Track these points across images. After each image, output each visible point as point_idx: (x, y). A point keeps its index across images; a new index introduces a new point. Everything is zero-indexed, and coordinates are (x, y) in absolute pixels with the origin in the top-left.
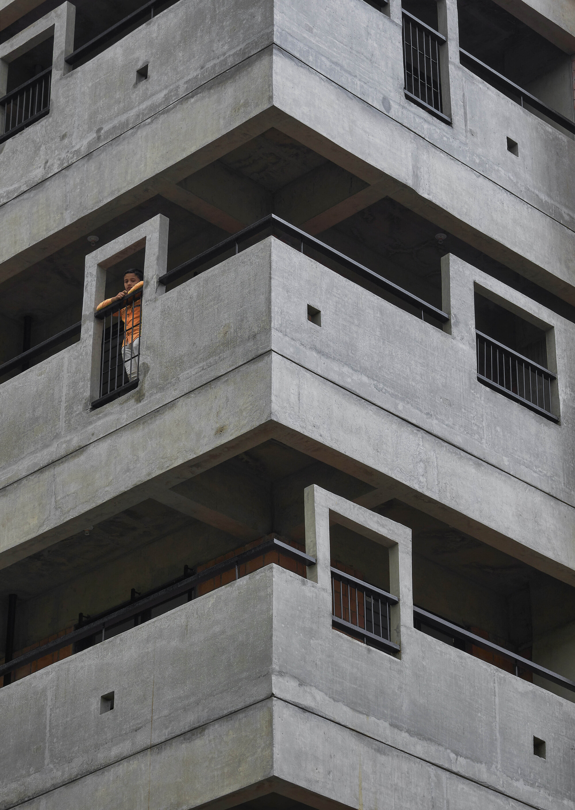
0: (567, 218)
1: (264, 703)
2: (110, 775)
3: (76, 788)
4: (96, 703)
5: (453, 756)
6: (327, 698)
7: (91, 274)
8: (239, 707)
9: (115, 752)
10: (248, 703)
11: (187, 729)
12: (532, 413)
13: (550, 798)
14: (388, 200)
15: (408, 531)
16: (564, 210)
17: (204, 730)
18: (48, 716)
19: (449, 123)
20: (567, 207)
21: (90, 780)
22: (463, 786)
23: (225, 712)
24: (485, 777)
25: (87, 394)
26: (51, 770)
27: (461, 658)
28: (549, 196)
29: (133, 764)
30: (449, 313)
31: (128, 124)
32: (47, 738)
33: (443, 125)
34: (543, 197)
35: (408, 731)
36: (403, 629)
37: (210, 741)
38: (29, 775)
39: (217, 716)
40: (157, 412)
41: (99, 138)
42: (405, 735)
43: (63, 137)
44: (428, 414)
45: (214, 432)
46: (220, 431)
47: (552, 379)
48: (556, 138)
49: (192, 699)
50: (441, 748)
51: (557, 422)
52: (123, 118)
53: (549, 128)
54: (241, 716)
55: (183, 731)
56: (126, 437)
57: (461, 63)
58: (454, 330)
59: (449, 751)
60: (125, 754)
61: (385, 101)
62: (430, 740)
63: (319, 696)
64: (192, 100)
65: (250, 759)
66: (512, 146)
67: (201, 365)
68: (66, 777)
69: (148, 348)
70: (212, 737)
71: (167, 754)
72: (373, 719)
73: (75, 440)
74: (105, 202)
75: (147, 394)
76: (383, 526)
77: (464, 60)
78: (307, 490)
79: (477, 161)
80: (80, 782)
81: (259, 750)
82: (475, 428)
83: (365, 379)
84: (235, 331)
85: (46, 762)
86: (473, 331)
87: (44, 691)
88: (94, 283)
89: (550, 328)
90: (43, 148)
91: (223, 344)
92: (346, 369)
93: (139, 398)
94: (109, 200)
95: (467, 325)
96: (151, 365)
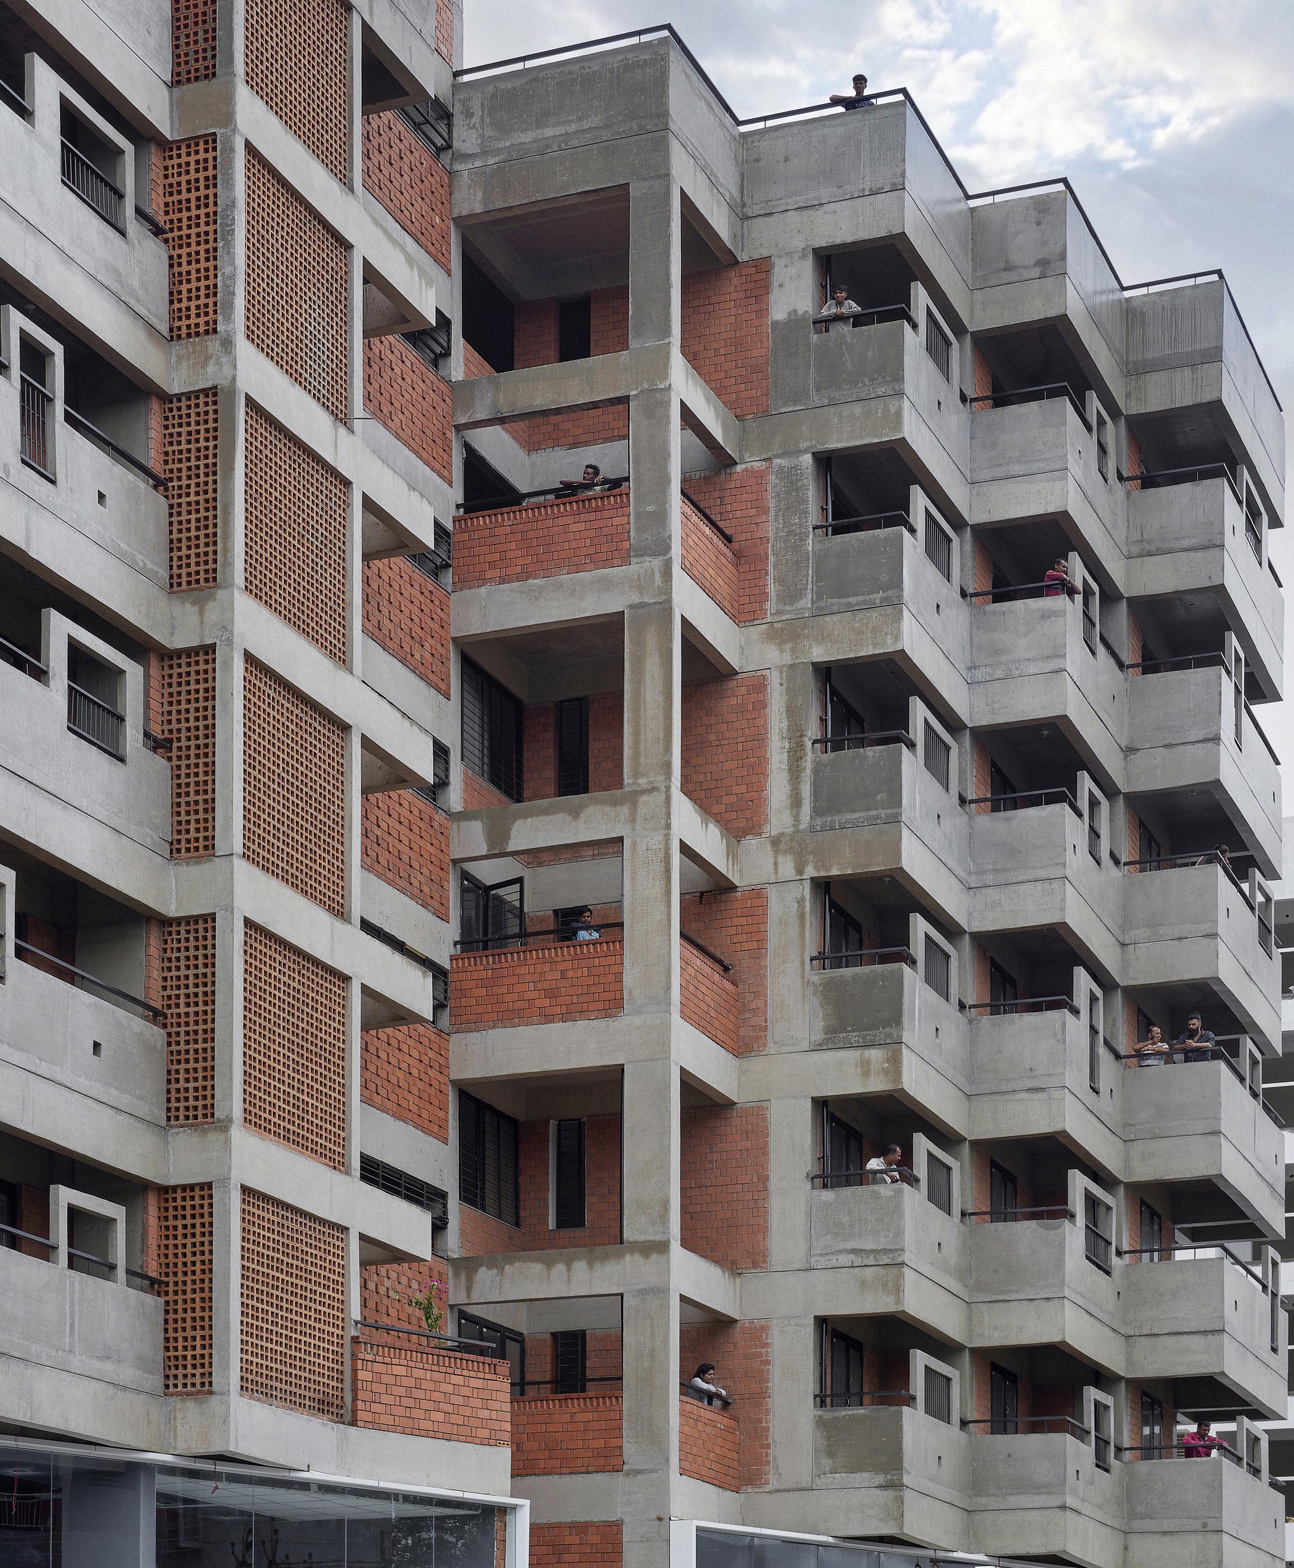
0: (141, 564)
5: (38, 1061)
12: (106, 756)
13: (102, 1089)
15: (13, 873)
16: (139, 557)
19: (53, 482)
20: (142, 554)
22: (44, 1084)
24: (59, 1077)
28: (128, 544)
30: (48, 666)
33: (49, 485)
34: (124, 546)
35: (8, 1044)
36: (7, 959)
44: (30, 765)
47: (121, 719)
48: (136, 486)
50: (30, 1056)
51: (122, 760)
53: (131, 477)
57: (66, 420)
58: (52, 683)
59: (35, 1057)
61: (6, 468)
62: (23, 1049)
66: (101, 496)
77: (69, 418)
79: (76, 518)
82: (64, 774)
86: (66, 681)
89: (122, 672)
95: (61, 677)
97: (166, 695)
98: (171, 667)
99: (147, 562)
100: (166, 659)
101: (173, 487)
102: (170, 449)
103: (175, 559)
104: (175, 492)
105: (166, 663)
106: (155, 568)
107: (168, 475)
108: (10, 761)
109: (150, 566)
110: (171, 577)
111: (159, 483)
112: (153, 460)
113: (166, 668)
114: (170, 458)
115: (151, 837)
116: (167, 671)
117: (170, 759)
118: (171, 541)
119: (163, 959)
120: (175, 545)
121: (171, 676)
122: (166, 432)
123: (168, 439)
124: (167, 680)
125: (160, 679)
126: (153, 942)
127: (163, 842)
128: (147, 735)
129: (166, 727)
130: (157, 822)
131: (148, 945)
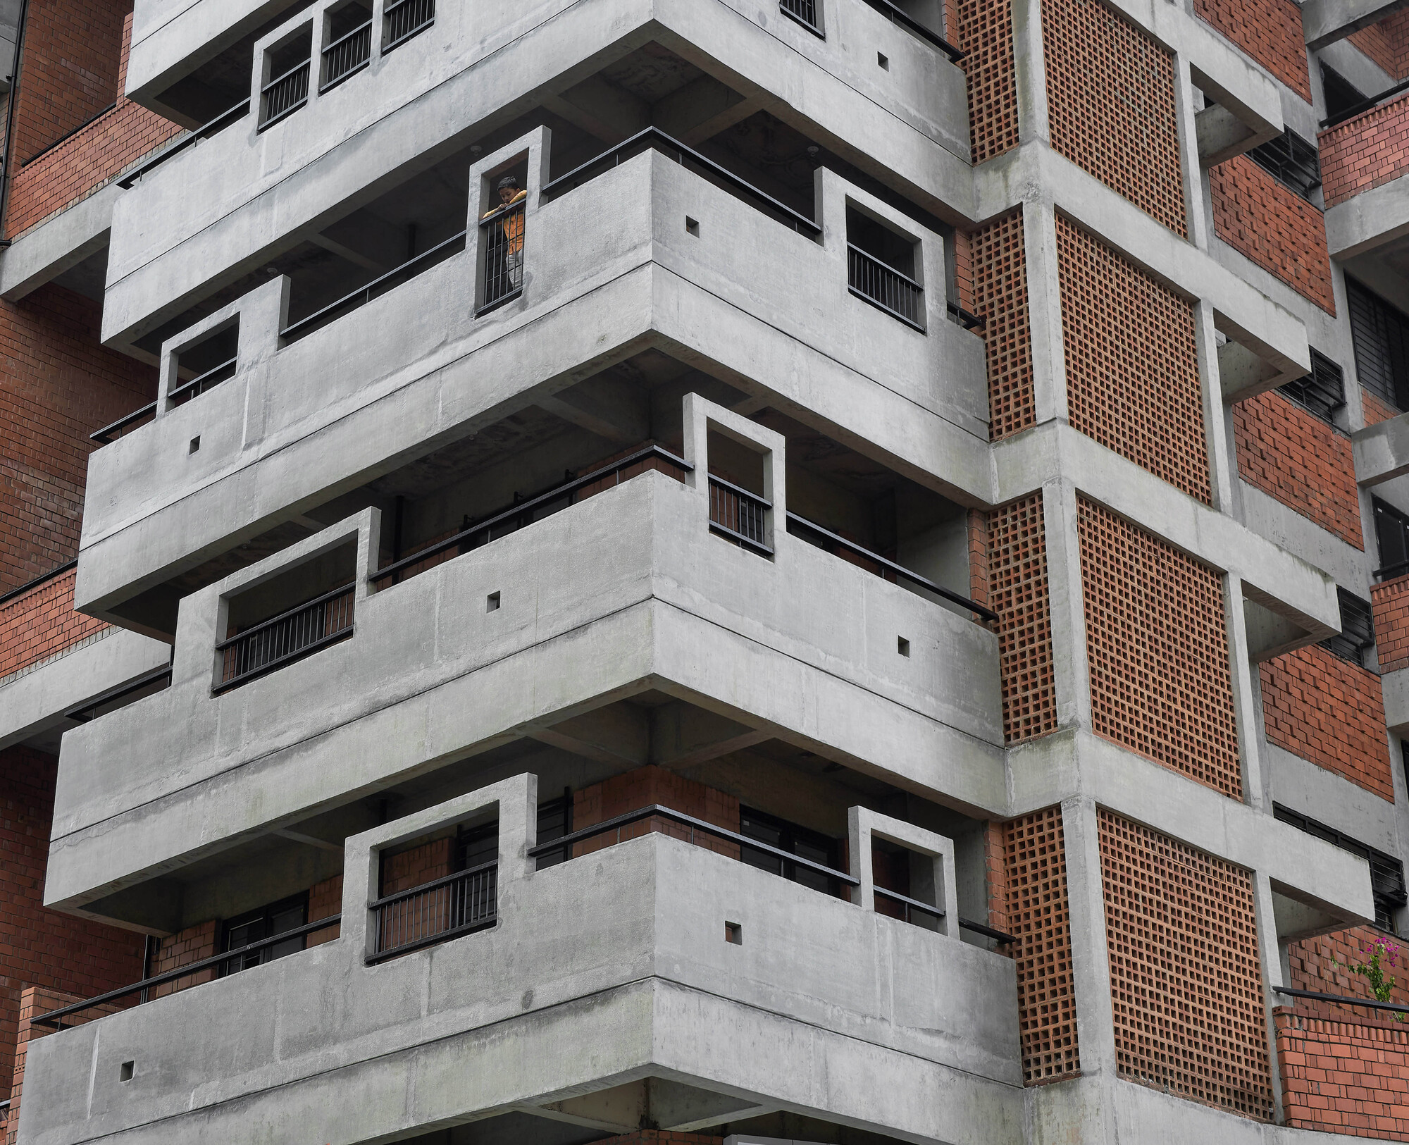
0: (935, 132)
1: (645, 603)
2: (497, 669)
3: (463, 683)
4: (483, 603)
5: (822, 655)
6: (704, 599)
7: (475, 184)
8: (621, 607)
9: (501, 649)
10: (629, 604)
11: (571, 628)
12: (900, 324)
13: (914, 693)
14: (764, 113)
15: (782, 439)
16: (932, 125)
17: (587, 629)
18: (437, 615)
19: (822, 38)
20: (935, 122)
21: (477, 675)
22: (832, 683)
23: (607, 612)
24: (852, 675)
25: (472, 302)
26: (441, 665)
27: (831, 561)
28: (918, 110)
29: (518, 661)
30: (822, 226)
31: (511, 36)
32: (436, 635)
33: (817, 39)
34: (913, 112)
35: (780, 631)
36: (776, 533)
37: (592, 639)
38: (420, 670)
39: (599, 616)
40: (539, 320)
41: (483, 49)
42: (778, 634)
43: (448, 48)
44: (801, 324)
45: (595, 341)
46: (603, 339)
47: (919, 290)
48: (926, 54)
49: (576, 599)
50: (811, 647)
51: (923, 332)
52: (506, 31)
53: (918, 44)
54: (622, 615)
55: (567, 629)
56: (510, 344)
58: (826, 241)
59: (819, 650)
60: (511, 651)
61: (761, 15)
62: (802, 640)
63: (697, 597)
64: (574, 12)
65: (630, 657)
66: (882, 61)
67: (583, 275)
68: (454, 673)
69: (531, 257)
70: (594, 636)
71: (551, 651)
72: (747, 619)
73: (461, 347)
74: (489, 112)
75: (530, 303)
76: (757, 432)
78: (685, 398)
79: (849, 75)
80: (467, 677)
81: (640, 649)
82: (846, 338)
83: (741, 290)
84: (616, 242)
85: (435, 658)
86: (845, 243)
87: (433, 591)
88: (479, 193)
89: (918, 241)
90: (428, 58)
91: (604, 254)
92: (723, 280)
93: (523, 307)
94: (493, 110)
95: (838, 237)
96: (534, 274)
97: (976, 273)
98: (980, 243)
99: (943, 131)
100: (974, 235)
101: (971, 59)
102: (965, 22)
103: (977, 131)
104: (973, 64)
105: (975, 239)
106: (953, 139)
107: (965, 49)
108: (775, 317)
109: (946, 135)
110: (974, 151)
111: (955, 56)
112: (946, 33)
113: (975, 244)
114: (966, 32)
115: (964, 416)
116: (976, 248)
117: (984, 337)
118: (972, 115)
119: (990, 555)
120: (977, 116)
121: (980, 252)
122: (961, 7)
123: (963, 14)
124: (977, 257)
125: (969, 257)
126: (976, 535)
127: (979, 422)
128: (952, 309)
129: (978, 305)
130: (970, 400)
131: (971, 540)
